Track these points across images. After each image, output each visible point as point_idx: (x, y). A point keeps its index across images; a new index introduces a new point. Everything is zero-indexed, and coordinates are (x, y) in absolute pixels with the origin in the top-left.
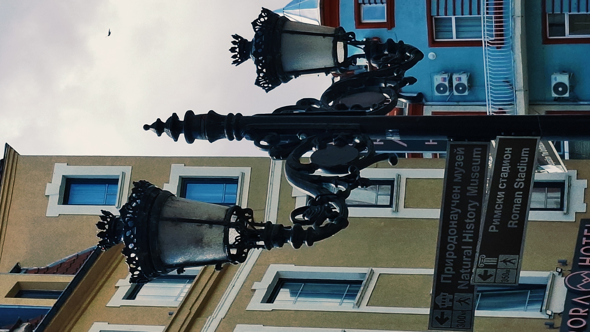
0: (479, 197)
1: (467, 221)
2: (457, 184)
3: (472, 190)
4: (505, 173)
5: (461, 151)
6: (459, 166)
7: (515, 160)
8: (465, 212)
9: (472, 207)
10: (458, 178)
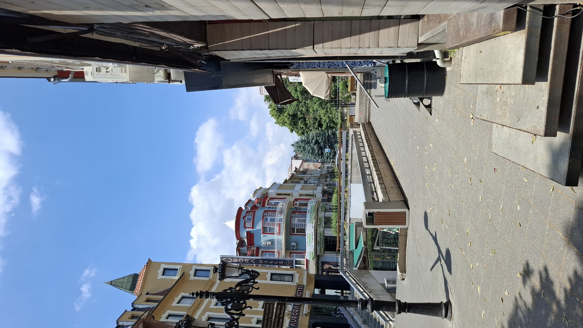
0: (272, 318)
1: (268, 324)
2: (266, 314)
3: (270, 316)
4: (278, 313)
5: (268, 305)
6: (267, 309)
7: (281, 309)
8: (268, 321)
9: (270, 321)
10: (267, 312)
